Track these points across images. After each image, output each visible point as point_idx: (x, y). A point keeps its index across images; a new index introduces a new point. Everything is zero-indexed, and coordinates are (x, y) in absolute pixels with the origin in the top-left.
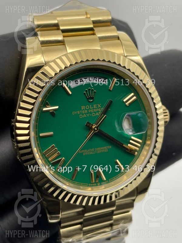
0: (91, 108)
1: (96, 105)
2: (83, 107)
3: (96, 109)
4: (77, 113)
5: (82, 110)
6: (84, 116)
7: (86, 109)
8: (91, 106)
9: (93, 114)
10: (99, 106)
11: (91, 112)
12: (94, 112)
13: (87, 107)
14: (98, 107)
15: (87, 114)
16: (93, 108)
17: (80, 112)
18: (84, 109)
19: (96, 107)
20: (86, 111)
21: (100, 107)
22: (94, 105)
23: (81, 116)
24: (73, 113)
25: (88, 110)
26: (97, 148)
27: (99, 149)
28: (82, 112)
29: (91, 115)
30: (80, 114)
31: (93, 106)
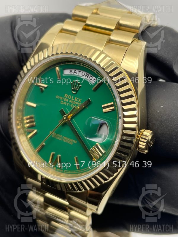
0: (72, 99)
1: (77, 98)
2: (66, 95)
3: (76, 102)
4: (60, 98)
5: (65, 98)
6: (65, 103)
7: (68, 98)
8: (73, 97)
9: (72, 105)
10: (80, 100)
11: (71, 102)
12: (73, 104)
13: (70, 97)
14: (78, 101)
15: (67, 103)
16: (74, 100)
17: (62, 98)
18: (67, 97)
19: (77, 101)
20: (67, 100)
21: (80, 102)
22: (76, 98)
23: (62, 103)
24: (57, 97)
25: (69, 100)
26: (65, 136)
27: (66, 138)
28: (64, 99)
29: (70, 105)
30: (62, 100)
31: (74, 98)
